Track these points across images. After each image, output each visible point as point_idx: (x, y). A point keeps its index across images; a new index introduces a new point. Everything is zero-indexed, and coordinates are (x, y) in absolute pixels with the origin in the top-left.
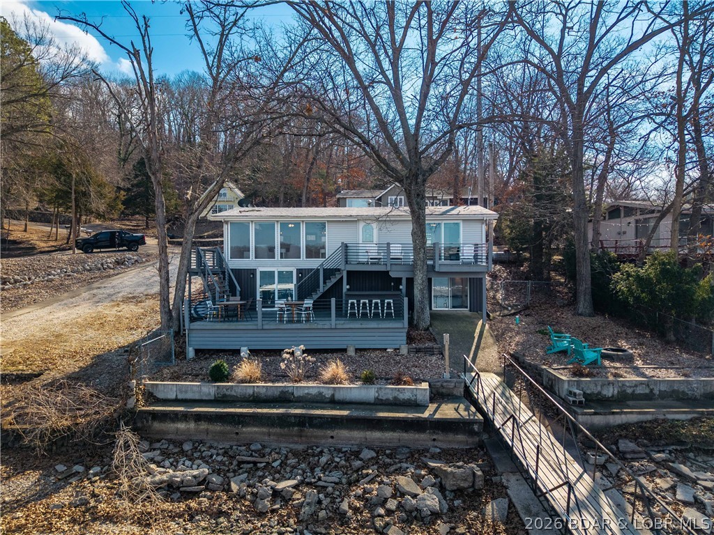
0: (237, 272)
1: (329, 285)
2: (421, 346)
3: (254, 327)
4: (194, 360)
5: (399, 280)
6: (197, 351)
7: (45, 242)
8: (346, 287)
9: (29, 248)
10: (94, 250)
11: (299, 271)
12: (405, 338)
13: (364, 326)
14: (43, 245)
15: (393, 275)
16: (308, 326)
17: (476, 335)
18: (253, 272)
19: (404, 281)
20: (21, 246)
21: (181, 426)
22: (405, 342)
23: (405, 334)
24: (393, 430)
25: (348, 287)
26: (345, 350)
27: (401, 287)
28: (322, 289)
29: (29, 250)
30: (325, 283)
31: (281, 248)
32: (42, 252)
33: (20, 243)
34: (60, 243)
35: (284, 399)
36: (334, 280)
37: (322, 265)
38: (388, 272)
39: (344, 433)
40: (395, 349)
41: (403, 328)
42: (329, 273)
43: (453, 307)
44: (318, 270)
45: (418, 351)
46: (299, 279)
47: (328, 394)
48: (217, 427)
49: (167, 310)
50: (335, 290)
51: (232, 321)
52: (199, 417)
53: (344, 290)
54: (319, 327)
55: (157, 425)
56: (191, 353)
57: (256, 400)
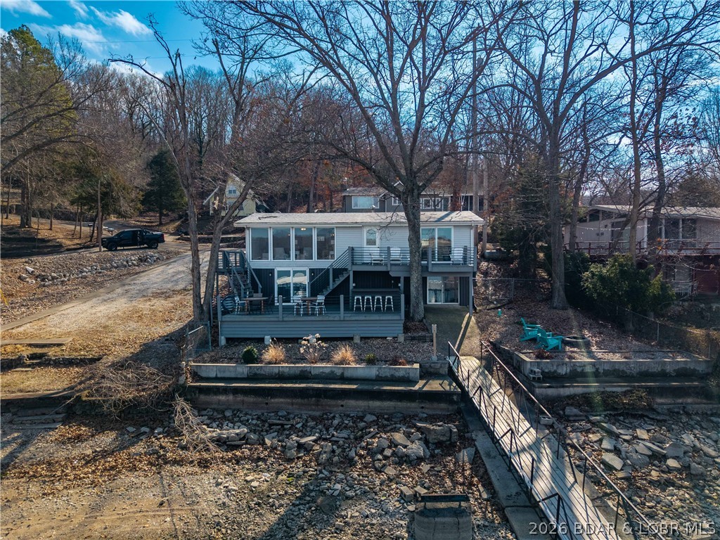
0: (258, 272)
1: (338, 282)
2: (415, 335)
3: (276, 319)
4: (226, 347)
5: (397, 279)
6: (228, 340)
7: (71, 240)
8: (352, 285)
9: (56, 246)
10: (118, 248)
11: (312, 271)
12: (402, 328)
13: (367, 318)
14: (68, 242)
15: (392, 274)
16: (321, 318)
17: (463, 326)
18: (272, 271)
19: (402, 280)
20: (50, 244)
21: (223, 398)
22: (402, 332)
23: (402, 325)
24: (390, 400)
25: (354, 285)
26: (352, 339)
27: (399, 285)
28: (331, 287)
29: (57, 248)
30: (334, 281)
31: (296, 250)
32: (68, 250)
33: (49, 241)
34: (84, 241)
35: (304, 376)
36: (342, 279)
37: (332, 265)
38: (388, 272)
39: (352, 403)
40: (394, 338)
41: (401, 320)
42: (338, 272)
43: (446, 301)
44: (328, 270)
45: (413, 339)
46: (311, 278)
47: (338, 372)
48: (251, 399)
49: (199, 305)
50: (343, 287)
51: (256, 314)
52: (236, 391)
53: (351, 288)
54: (332, 319)
55: (203, 398)
56: (223, 341)
57: (281, 377)
